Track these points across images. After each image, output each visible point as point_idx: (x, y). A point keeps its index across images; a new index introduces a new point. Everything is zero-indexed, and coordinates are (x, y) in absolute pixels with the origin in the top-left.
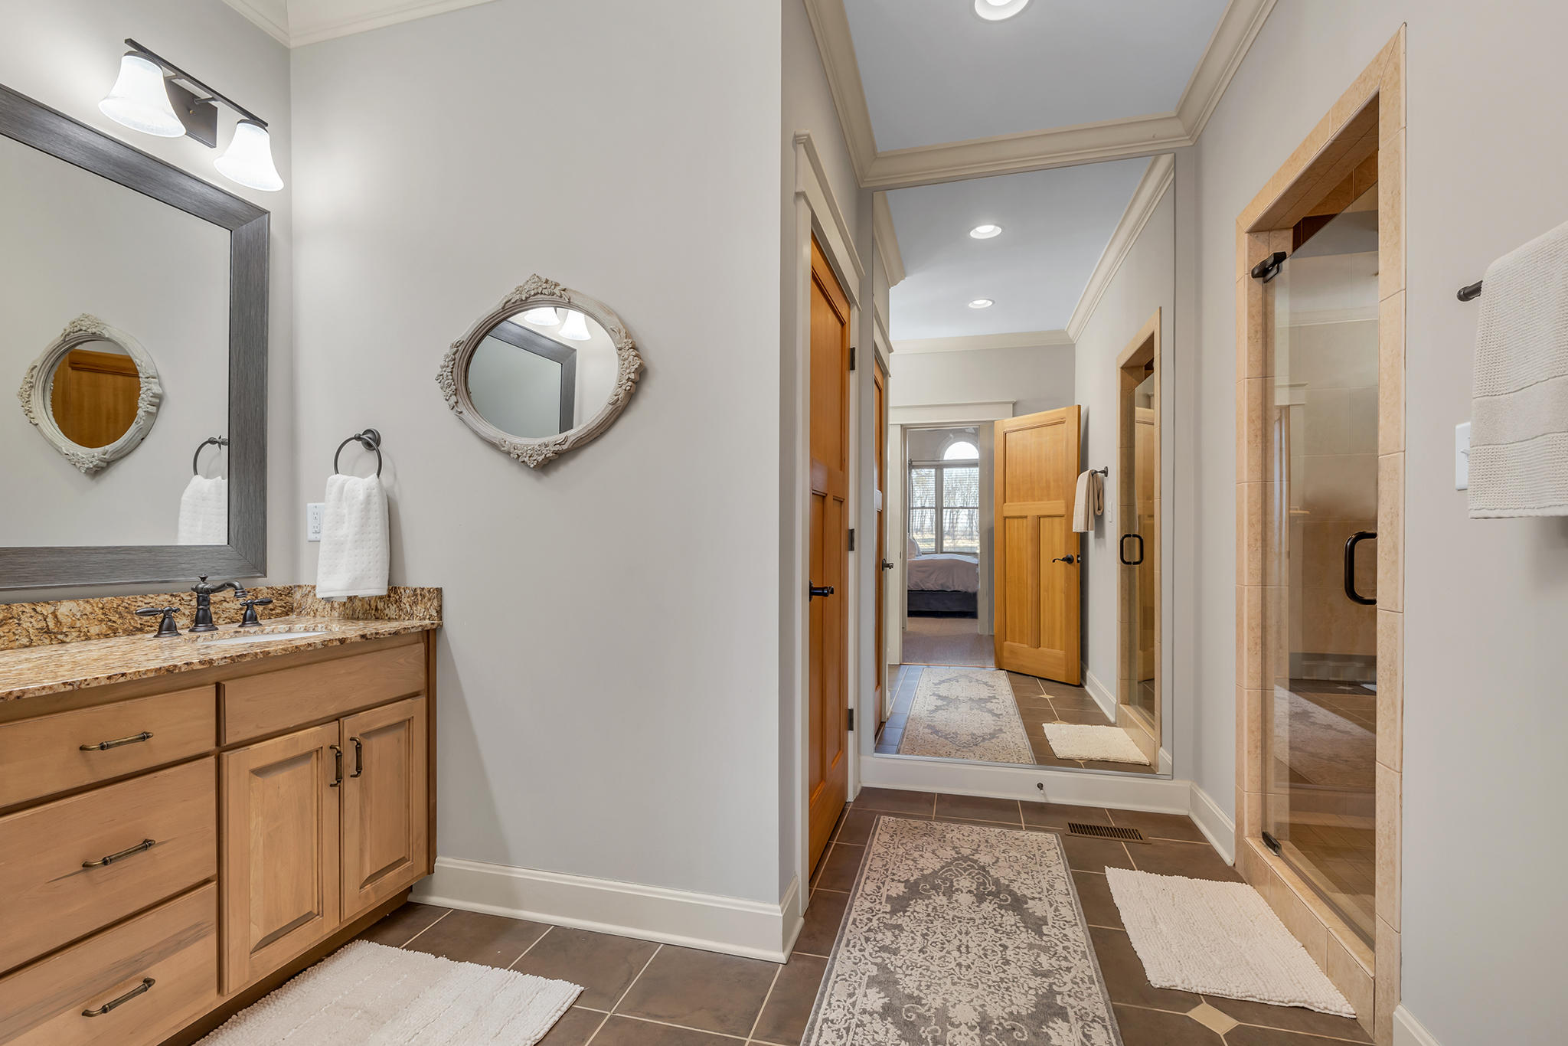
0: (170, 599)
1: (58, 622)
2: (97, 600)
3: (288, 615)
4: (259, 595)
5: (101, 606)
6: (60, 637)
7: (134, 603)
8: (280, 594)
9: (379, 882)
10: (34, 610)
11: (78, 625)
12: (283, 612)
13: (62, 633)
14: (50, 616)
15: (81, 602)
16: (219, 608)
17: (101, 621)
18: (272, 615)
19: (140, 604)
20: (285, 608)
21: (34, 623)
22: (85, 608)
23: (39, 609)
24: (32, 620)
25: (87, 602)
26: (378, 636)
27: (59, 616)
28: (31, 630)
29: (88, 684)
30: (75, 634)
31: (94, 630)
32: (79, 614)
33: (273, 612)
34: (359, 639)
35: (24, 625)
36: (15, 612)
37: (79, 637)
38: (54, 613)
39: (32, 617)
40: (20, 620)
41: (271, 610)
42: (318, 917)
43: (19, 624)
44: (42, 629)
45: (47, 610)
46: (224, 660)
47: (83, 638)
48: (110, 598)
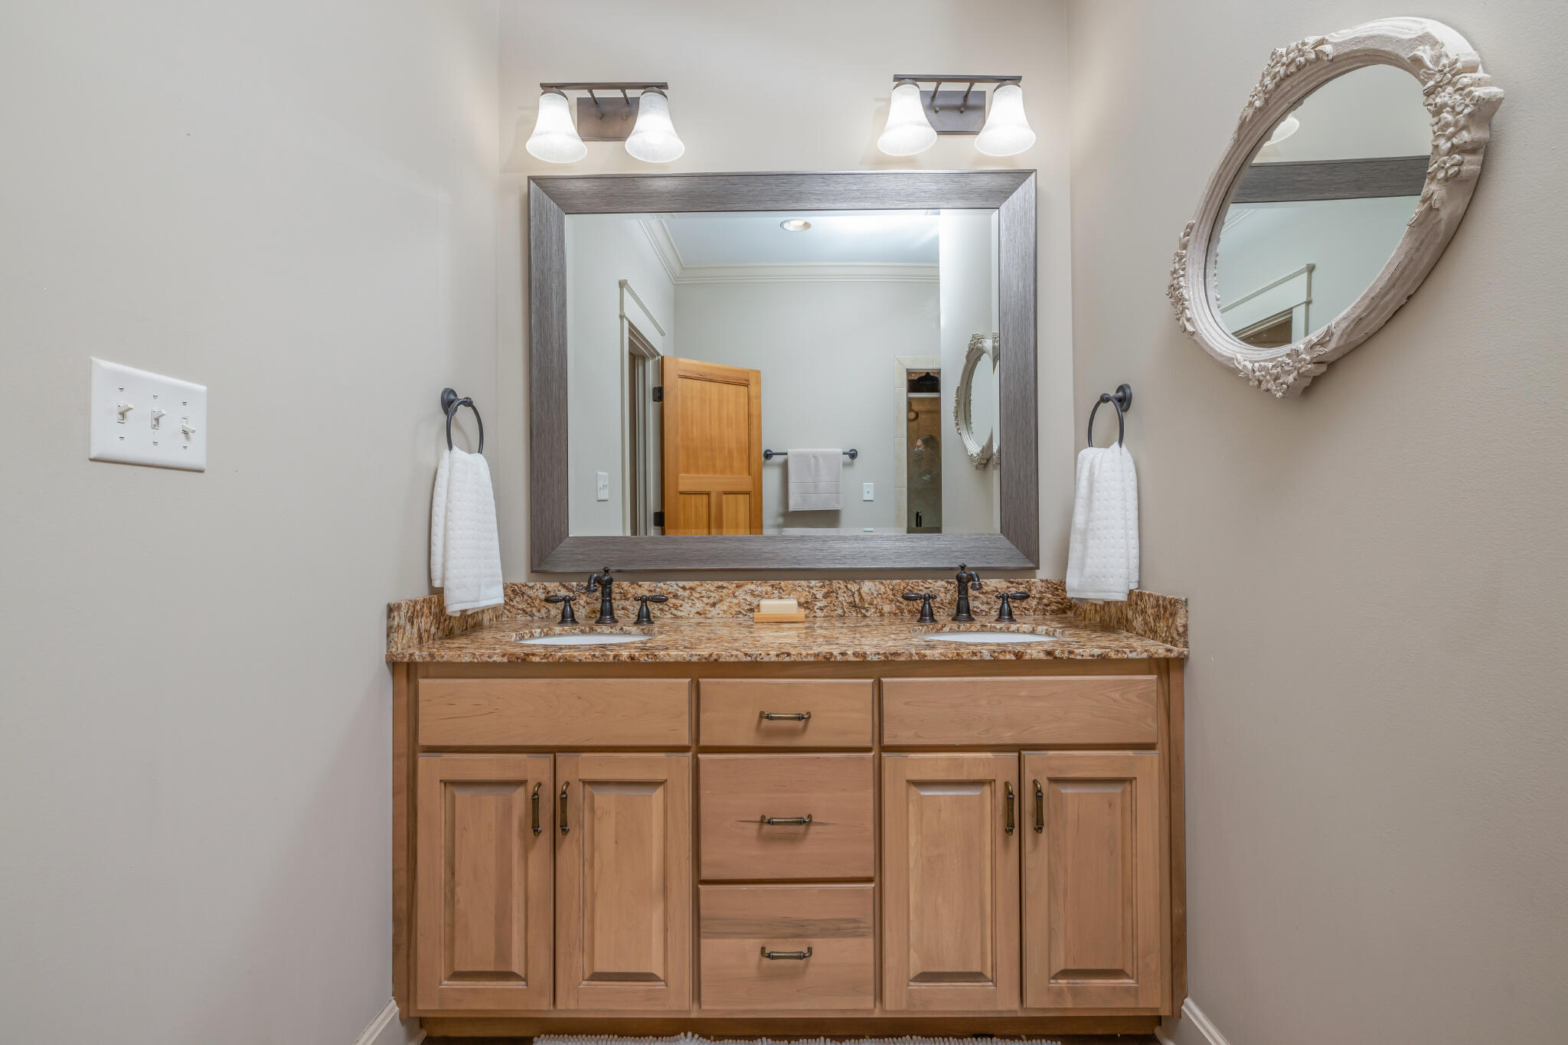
0: (946, 585)
1: (861, 598)
2: (888, 581)
3: (1066, 613)
4: (1033, 588)
5: (891, 587)
6: (863, 611)
7: (916, 587)
8: (1056, 588)
9: (1080, 982)
10: (846, 587)
11: (875, 602)
12: (1059, 609)
13: (864, 608)
14: (856, 593)
15: (877, 583)
16: (991, 598)
17: (892, 601)
18: (1047, 611)
19: (921, 588)
20: (1062, 604)
21: (846, 598)
22: (880, 588)
23: (849, 586)
24: (845, 595)
25: (882, 583)
26: (1072, 656)
27: (863, 594)
28: (844, 603)
29: (762, 659)
30: (873, 610)
31: (887, 608)
32: (875, 593)
33: (1049, 608)
34: (1042, 656)
35: (841, 598)
36: (834, 588)
37: (875, 613)
38: (859, 591)
39: (845, 592)
40: (837, 594)
41: (1046, 605)
42: (991, 984)
43: (837, 598)
44: (851, 603)
45: (854, 587)
46: (877, 656)
47: (879, 614)
48: (898, 581)
